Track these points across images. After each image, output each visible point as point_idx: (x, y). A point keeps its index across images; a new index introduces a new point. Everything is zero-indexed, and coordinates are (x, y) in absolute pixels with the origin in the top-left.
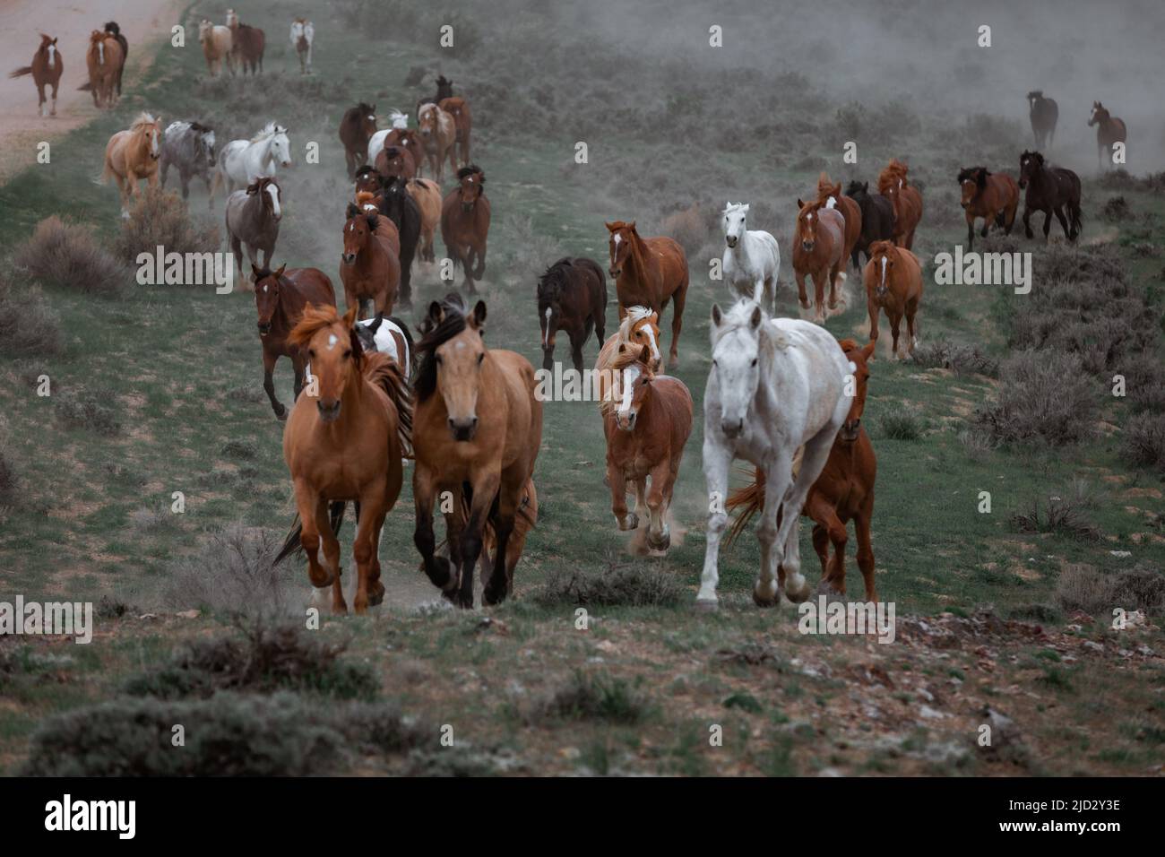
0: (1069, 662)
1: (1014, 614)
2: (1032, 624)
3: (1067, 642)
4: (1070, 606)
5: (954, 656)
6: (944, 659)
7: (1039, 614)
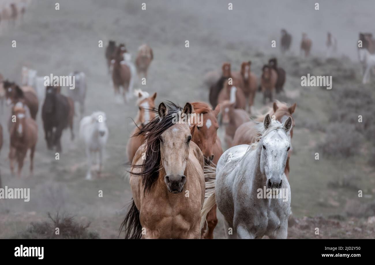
0: (349, 235)
1: (330, 217)
2: (336, 221)
3: (348, 228)
4: (350, 215)
5: (308, 232)
6: (304, 233)
7: (338, 217)
